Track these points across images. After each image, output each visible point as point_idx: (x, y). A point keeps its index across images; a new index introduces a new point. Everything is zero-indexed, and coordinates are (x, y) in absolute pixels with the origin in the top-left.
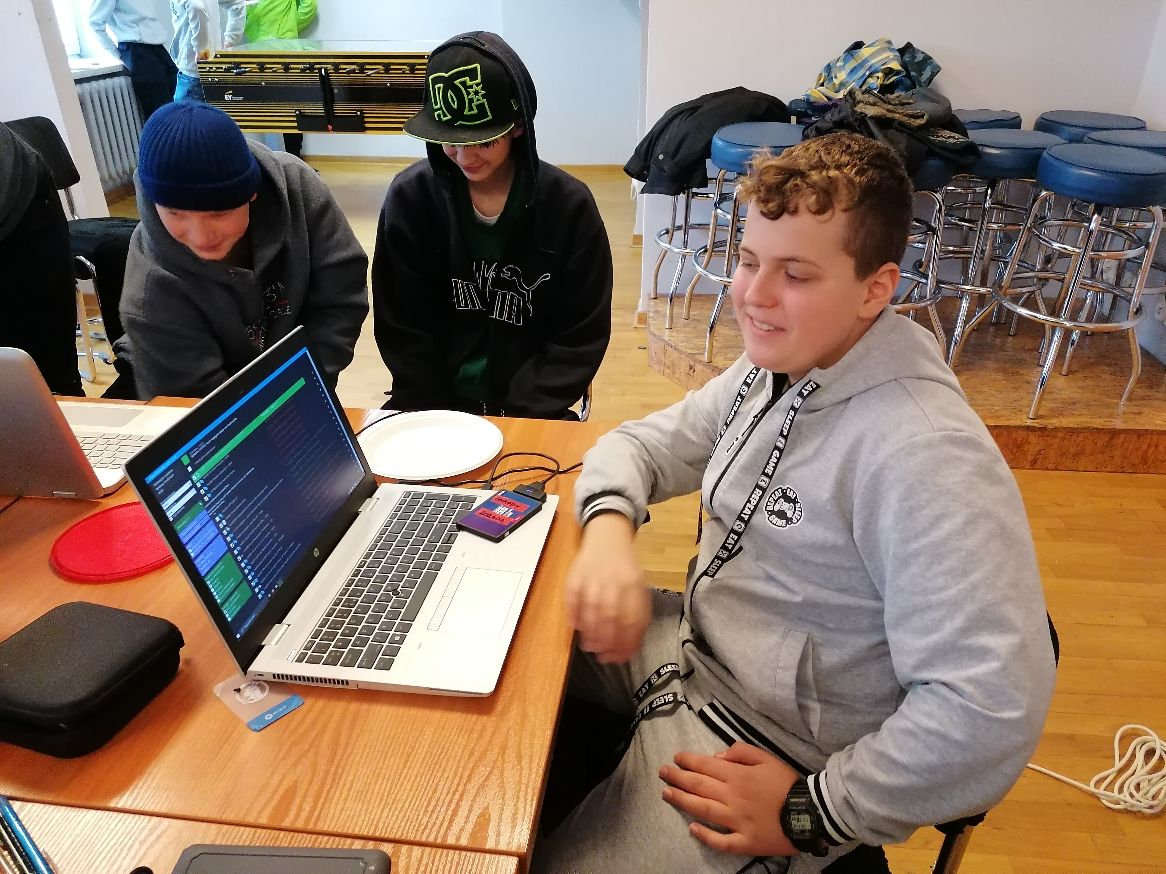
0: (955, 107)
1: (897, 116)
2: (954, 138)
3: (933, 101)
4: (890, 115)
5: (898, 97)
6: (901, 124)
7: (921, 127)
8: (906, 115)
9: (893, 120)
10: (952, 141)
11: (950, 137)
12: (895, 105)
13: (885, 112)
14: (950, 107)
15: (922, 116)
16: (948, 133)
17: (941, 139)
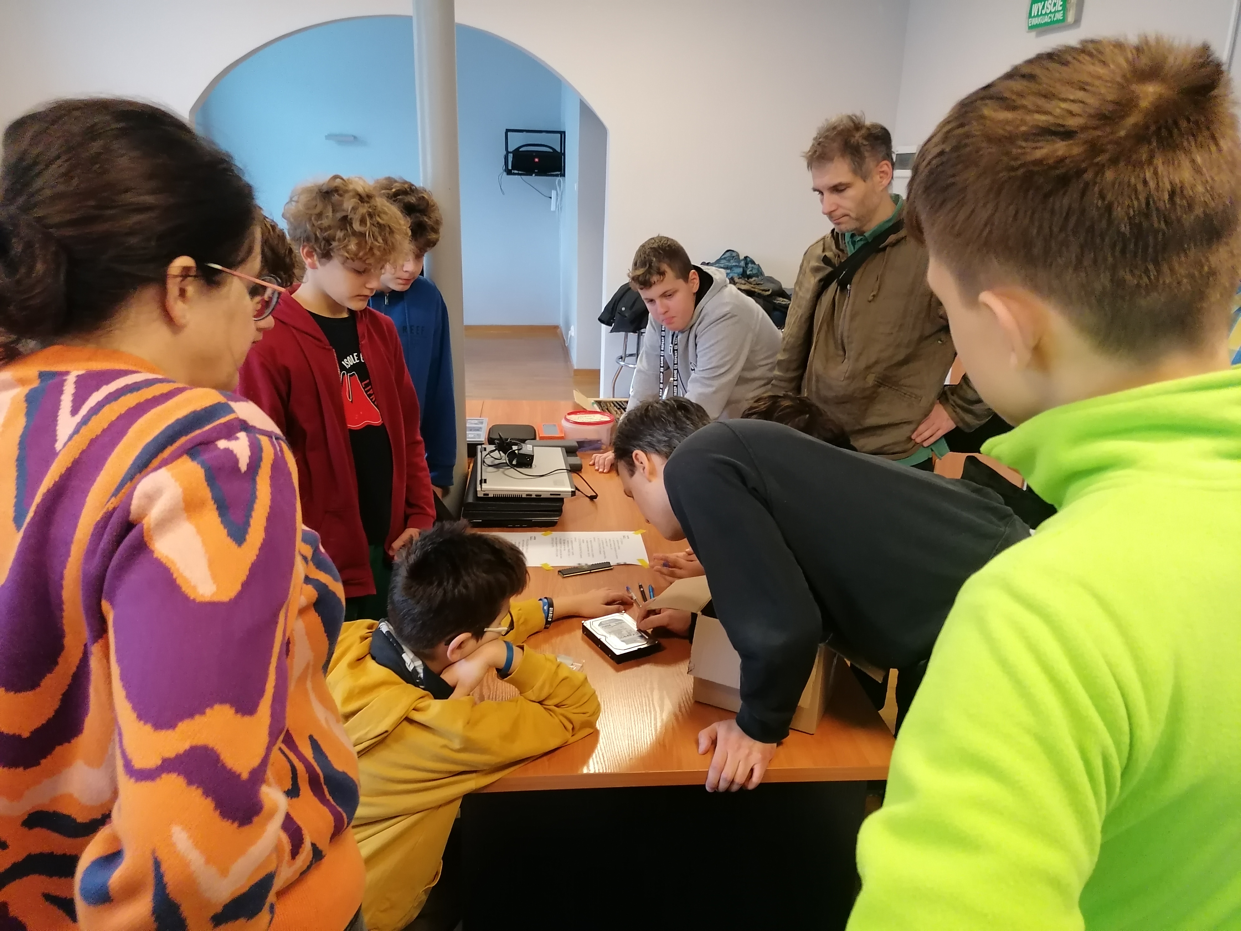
0: (783, 287)
1: (756, 290)
2: (785, 301)
3: (773, 283)
4: (753, 289)
5: (755, 280)
6: (759, 294)
7: (768, 295)
8: (760, 290)
9: (754, 292)
10: (784, 303)
11: (783, 301)
12: (754, 285)
13: (750, 288)
14: (781, 286)
15: (769, 290)
16: (781, 299)
17: (778, 302)
